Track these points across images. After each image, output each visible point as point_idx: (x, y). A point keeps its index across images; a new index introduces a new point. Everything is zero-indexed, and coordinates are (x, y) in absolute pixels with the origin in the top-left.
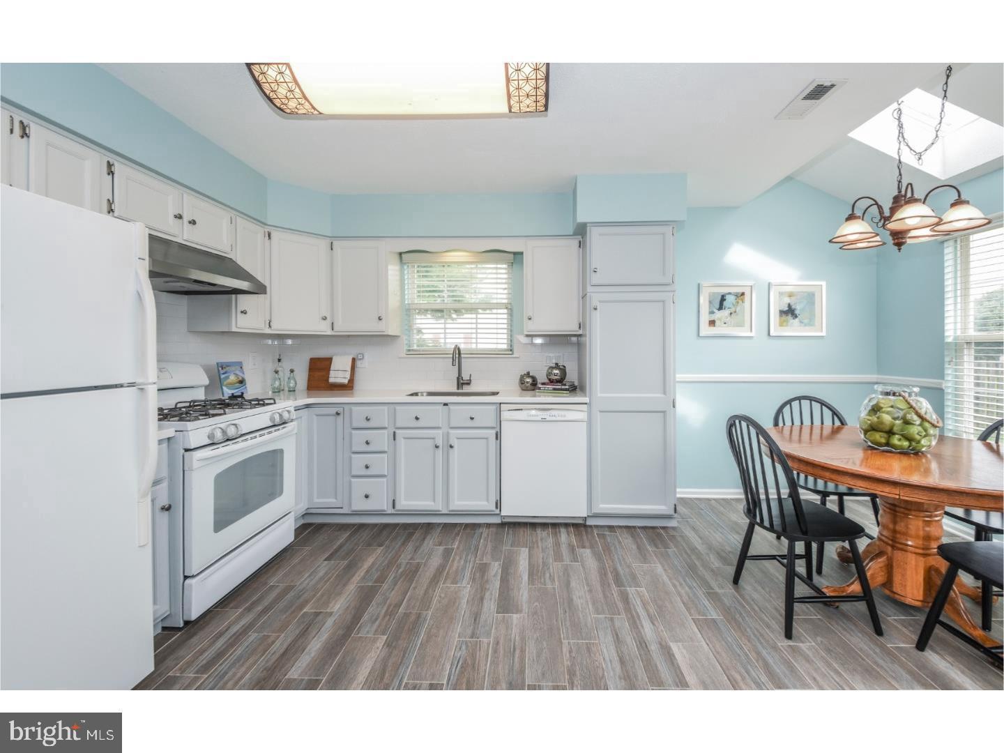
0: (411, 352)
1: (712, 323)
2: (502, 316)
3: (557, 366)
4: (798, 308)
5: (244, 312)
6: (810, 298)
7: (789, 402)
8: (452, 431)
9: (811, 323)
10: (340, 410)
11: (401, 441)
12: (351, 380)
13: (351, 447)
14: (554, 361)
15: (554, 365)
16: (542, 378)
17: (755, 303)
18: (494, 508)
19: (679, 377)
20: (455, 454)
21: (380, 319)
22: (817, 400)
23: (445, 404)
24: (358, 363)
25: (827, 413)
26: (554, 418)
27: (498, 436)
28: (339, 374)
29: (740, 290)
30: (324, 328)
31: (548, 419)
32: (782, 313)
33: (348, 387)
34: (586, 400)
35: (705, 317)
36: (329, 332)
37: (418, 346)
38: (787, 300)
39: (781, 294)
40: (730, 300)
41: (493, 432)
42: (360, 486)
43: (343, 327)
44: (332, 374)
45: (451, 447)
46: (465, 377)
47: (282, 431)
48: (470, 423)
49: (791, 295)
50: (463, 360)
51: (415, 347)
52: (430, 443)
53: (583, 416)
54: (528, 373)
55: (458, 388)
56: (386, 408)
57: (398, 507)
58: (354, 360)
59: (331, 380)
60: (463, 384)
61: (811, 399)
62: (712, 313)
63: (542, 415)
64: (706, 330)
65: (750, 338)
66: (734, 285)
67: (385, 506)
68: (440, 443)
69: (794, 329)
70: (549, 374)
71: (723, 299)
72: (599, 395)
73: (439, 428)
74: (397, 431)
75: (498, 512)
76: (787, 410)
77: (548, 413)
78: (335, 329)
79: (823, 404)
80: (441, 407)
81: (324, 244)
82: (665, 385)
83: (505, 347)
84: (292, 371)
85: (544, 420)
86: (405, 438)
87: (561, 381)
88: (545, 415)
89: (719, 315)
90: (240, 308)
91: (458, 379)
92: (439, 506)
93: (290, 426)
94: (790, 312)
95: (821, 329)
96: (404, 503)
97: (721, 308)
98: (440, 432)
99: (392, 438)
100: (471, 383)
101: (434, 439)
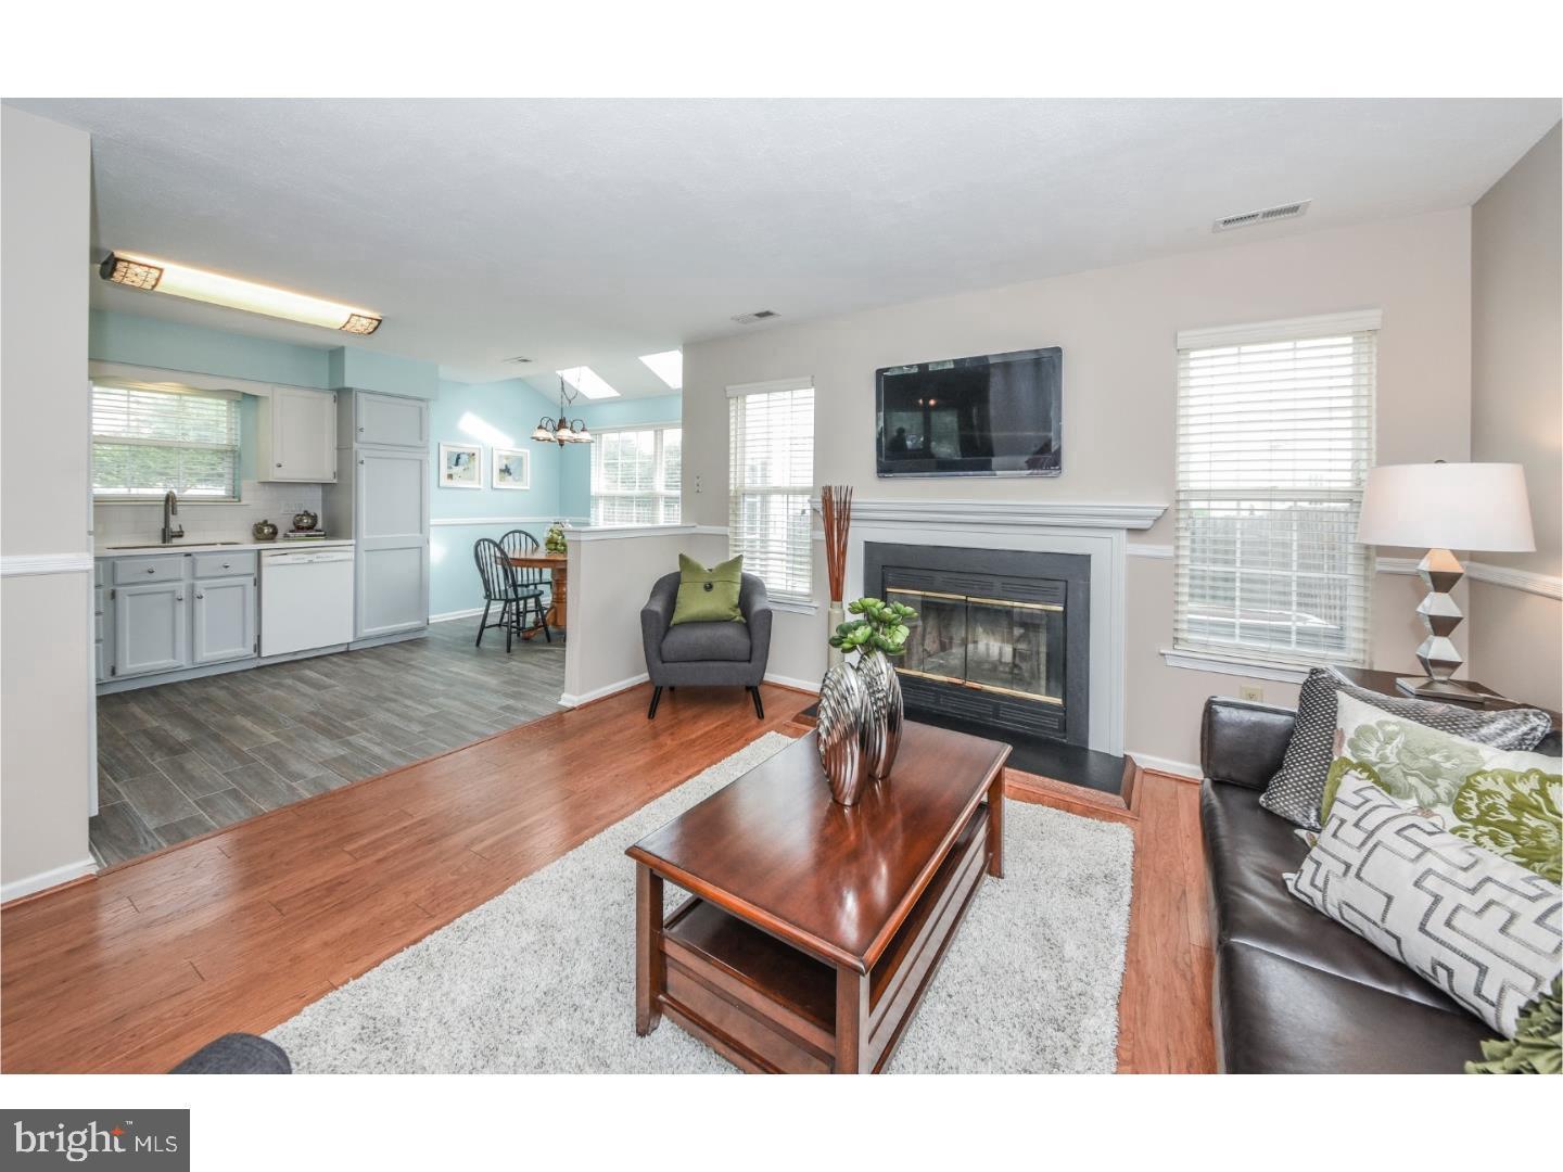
1: (450, 476)
3: (307, 514)
4: (512, 468)
6: (520, 461)
7: (507, 535)
8: (199, 583)
9: (520, 479)
11: (125, 600)
14: (303, 509)
15: (298, 513)
16: (285, 526)
17: (482, 464)
18: (252, 653)
19: (433, 521)
20: (202, 607)
22: (524, 533)
23: (188, 555)
25: (529, 540)
26: (320, 560)
27: (258, 583)
29: (473, 451)
31: (316, 560)
32: (501, 471)
34: (353, 542)
35: (444, 471)
38: (505, 462)
39: (501, 456)
40: (464, 458)
41: (252, 579)
45: (198, 598)
46: (174, 527)
48: (224, 572)
49: (507, 458)
52: (169, 597)
53: (351, 555)
54: (266, 522)
55: (164, 541)
57: (120, 672)
61: (520, 532)
62: (450, 468)
63: (308, 558)
64: (444, 482)
65: (479, 489)
66: (466, 447)
68: (182, 595)
69: (509, 483)
70: (292, 522)
71: (458, 458)
72: (365, 537)
73: (179, 580)
74: (118, 589)
75: (256, 655)
76: (506, 540)
77: (315, 555)
79: (527, 534)
82: (422, 526)
83: (224, 494)
85: (311, 562)
86: (130, 595)
87: (310, 528)
88: (313, 557)
89: (455, 470)
91: (164, 531)
94: (506, 471)
95: (526, 483)
96: (126, 667)
97: (457, 464)
98: (182, 583)
99: (110, 597)
100: (180, 535)
101: (173, 592)
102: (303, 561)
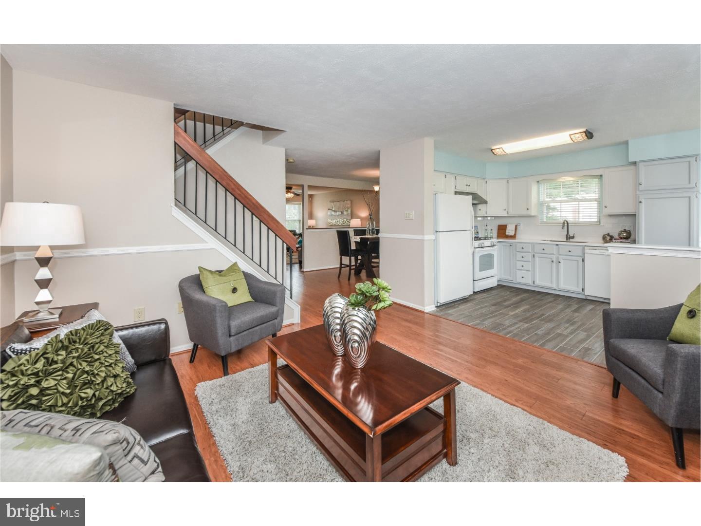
0: (543, 223)
2: (595, 205)
3: (625, 231)
5: (480, 210)
8: (560, 256)
10: (511, 244)
11: (537, 259)
12: (515, 234)
13: (516, 258)
14: (624, 228)
15: (623, 230)
16: (616, 236)
18: (581, 291)
20: (562, 265)
21: (528, 209)
23: (557, 245)
24: (518, 227)
27: (583, 260)
28: (510, 231)
30: (505, 214)
33: (513, 237)
36: (507, 215)
37: (547, 220)
41: (581, 259)
42: (520, 274)
43: (512, 213)
44: (507, 231)
45: (559, 262)
46: (571, 235)
47: (493, 248)
48: (569, 254)
50: (570, 227)
51: (545, 220)
52: (550, 260)
54: (608, 234)
55: (567, 239)
56: (530, 245)
57: (536, 284)
58: (516, 226)
59: (507, 234)
60: (569, 238)
67: (531, 283)
68: (554, 260)
70: (619, 234)
73: (553, 254)
74: (535, 254)
75: (583, 293)
78: (509, 214)
80: (555, 247)
81: (505, 182)
83: (596, 220)
84: (491, 230)
86: (538, 257)
87: (627, 238)
90: (479, 208)
91: (567, 235)
92: (554, 286)
93: (496, 247)
96: (537, 282)
98: (555, 256)
99: (533, 257)
100: (573, 237)
101: (551, 258)
102: (604, 254)
